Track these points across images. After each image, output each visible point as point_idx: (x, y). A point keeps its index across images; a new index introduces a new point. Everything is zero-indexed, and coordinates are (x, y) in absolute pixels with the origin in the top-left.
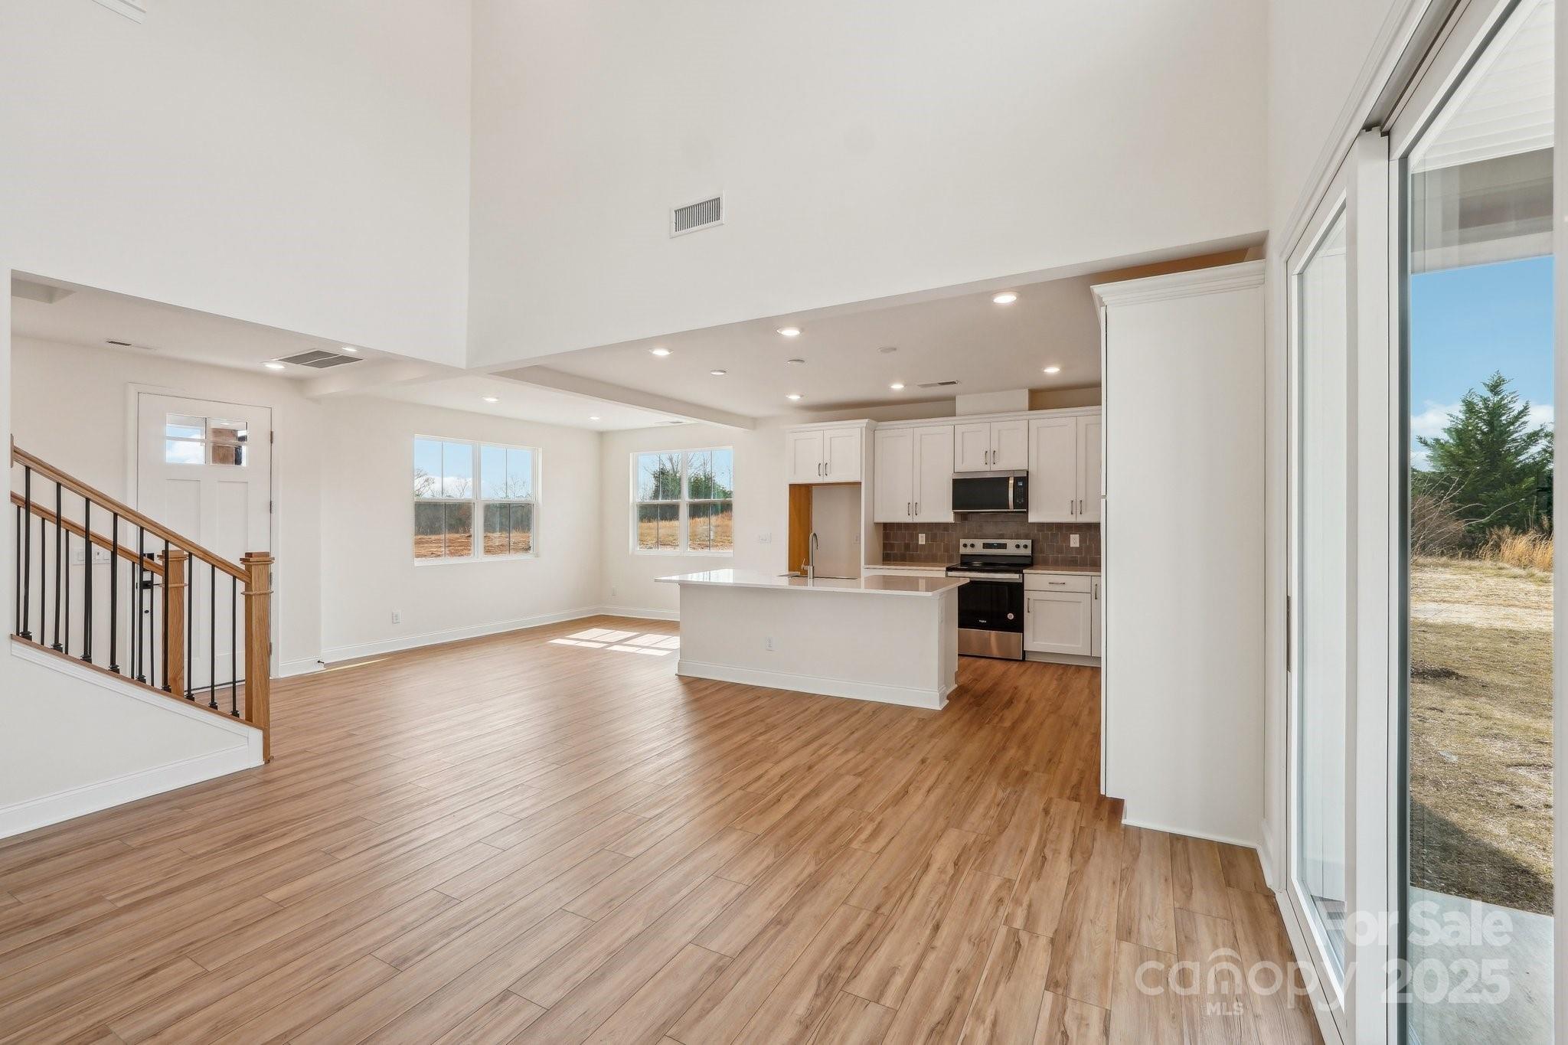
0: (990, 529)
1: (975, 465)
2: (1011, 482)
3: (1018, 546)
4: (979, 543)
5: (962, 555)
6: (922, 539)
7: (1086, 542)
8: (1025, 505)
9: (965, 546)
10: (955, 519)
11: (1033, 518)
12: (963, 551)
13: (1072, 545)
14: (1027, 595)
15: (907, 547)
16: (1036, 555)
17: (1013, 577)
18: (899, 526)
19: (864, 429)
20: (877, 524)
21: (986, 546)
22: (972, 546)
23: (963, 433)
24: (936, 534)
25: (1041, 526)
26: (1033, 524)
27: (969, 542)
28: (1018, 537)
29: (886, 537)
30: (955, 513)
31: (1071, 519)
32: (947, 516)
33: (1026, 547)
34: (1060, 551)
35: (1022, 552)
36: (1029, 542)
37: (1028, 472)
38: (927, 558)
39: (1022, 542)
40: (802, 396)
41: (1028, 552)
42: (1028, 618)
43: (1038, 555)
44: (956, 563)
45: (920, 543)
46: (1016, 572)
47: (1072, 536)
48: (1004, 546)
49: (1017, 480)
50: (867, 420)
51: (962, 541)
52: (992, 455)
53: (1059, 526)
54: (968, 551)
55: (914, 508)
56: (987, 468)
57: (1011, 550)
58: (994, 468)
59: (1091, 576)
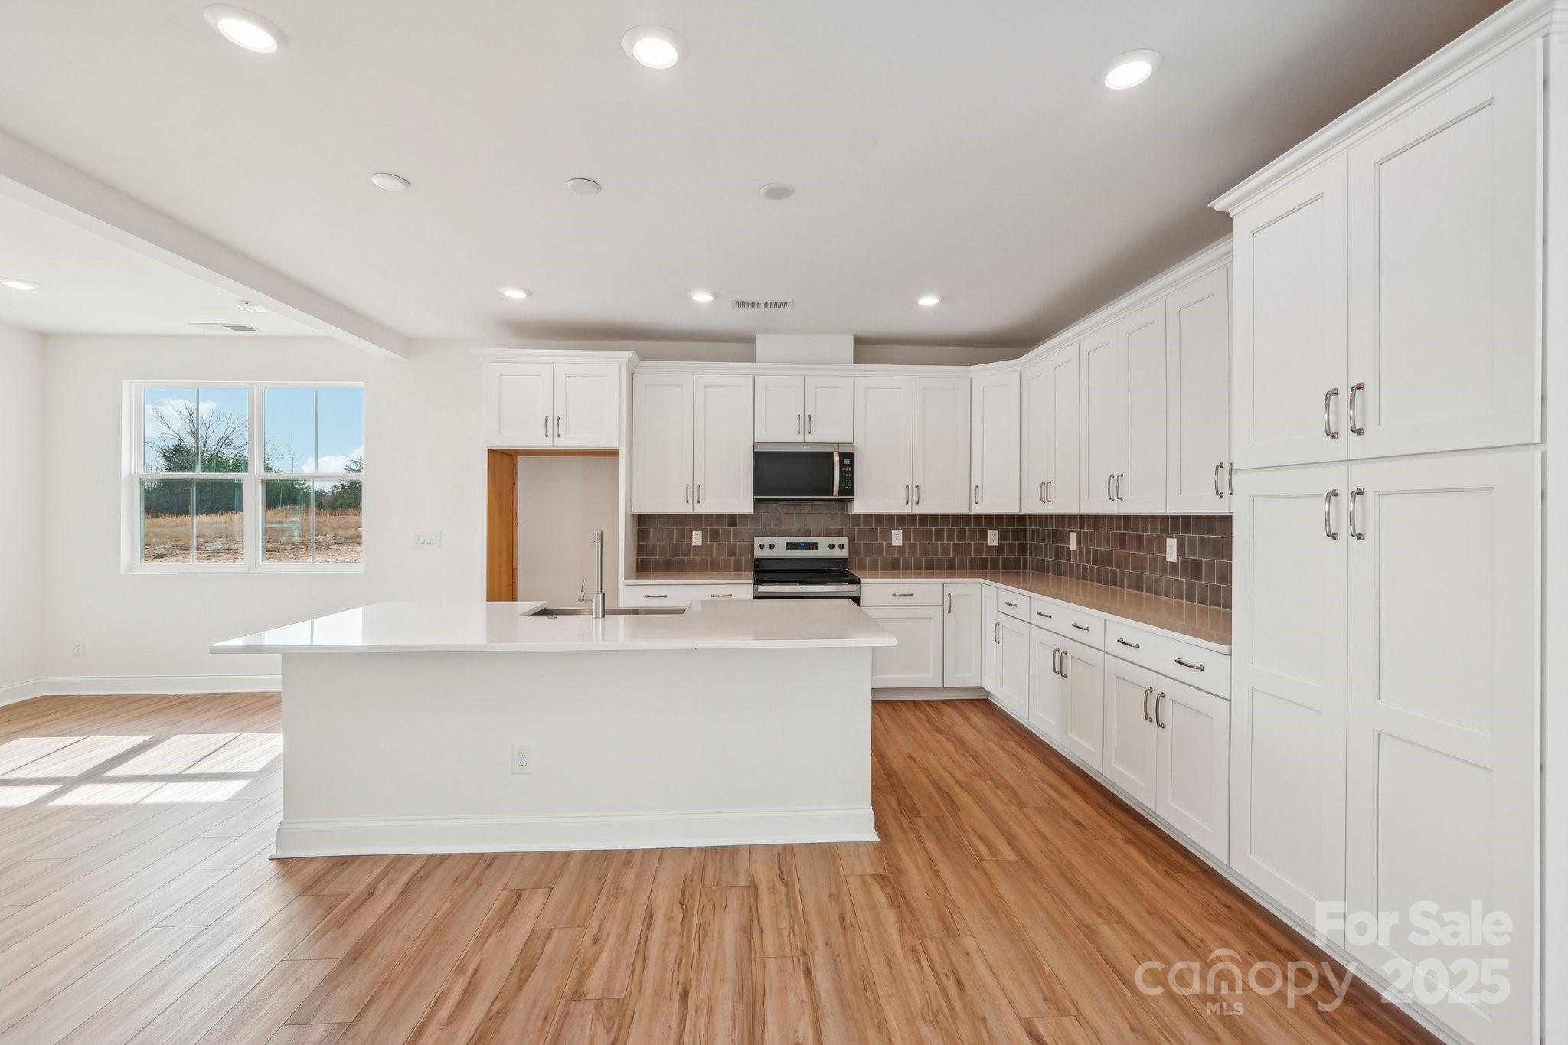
0: (792, 523)
1: (783, 434)
2: (836, 458)
3: (832, 547)
4: (780, 542)
5: (757, 559)
6: (697, 538)
8: (851, 490)
9: (762, 546)
10: (754, 509)
11: (860, 506)
12: (758, 553)
15: (674, 550)
16: (855, 557)
17: (849, 590)
18: (663, 519)
19: (624, 365)
20: (635, 516)
21: (790, 546)
22: (772, 546)
23: (766, 386)
24: (718, 531)
25: (865, 519)
26: (856, 516)
27: (766, 541)
28: (830, 534)
29: (643, 535)
30: (754, 500)
31: (906, 510)
32: (744, 505)
33: (842, 547)
34: (880, 552)
35: (837, 553)
36: (845, 540)
37: (854, 447)
38: (706, 565)
39: (837, 541)
41: (845, 553)
45: (694, 544)
47: (894, 532)
48: (813, 546)
49: (841, 456)
51: (758, 541)
52: (805, 421)
53: (879, 518)
54: (766, 553)
55: (694, 491)
56: (799, 439)
57: (823, 551)
58: (809, 439)
59: (943, 584)
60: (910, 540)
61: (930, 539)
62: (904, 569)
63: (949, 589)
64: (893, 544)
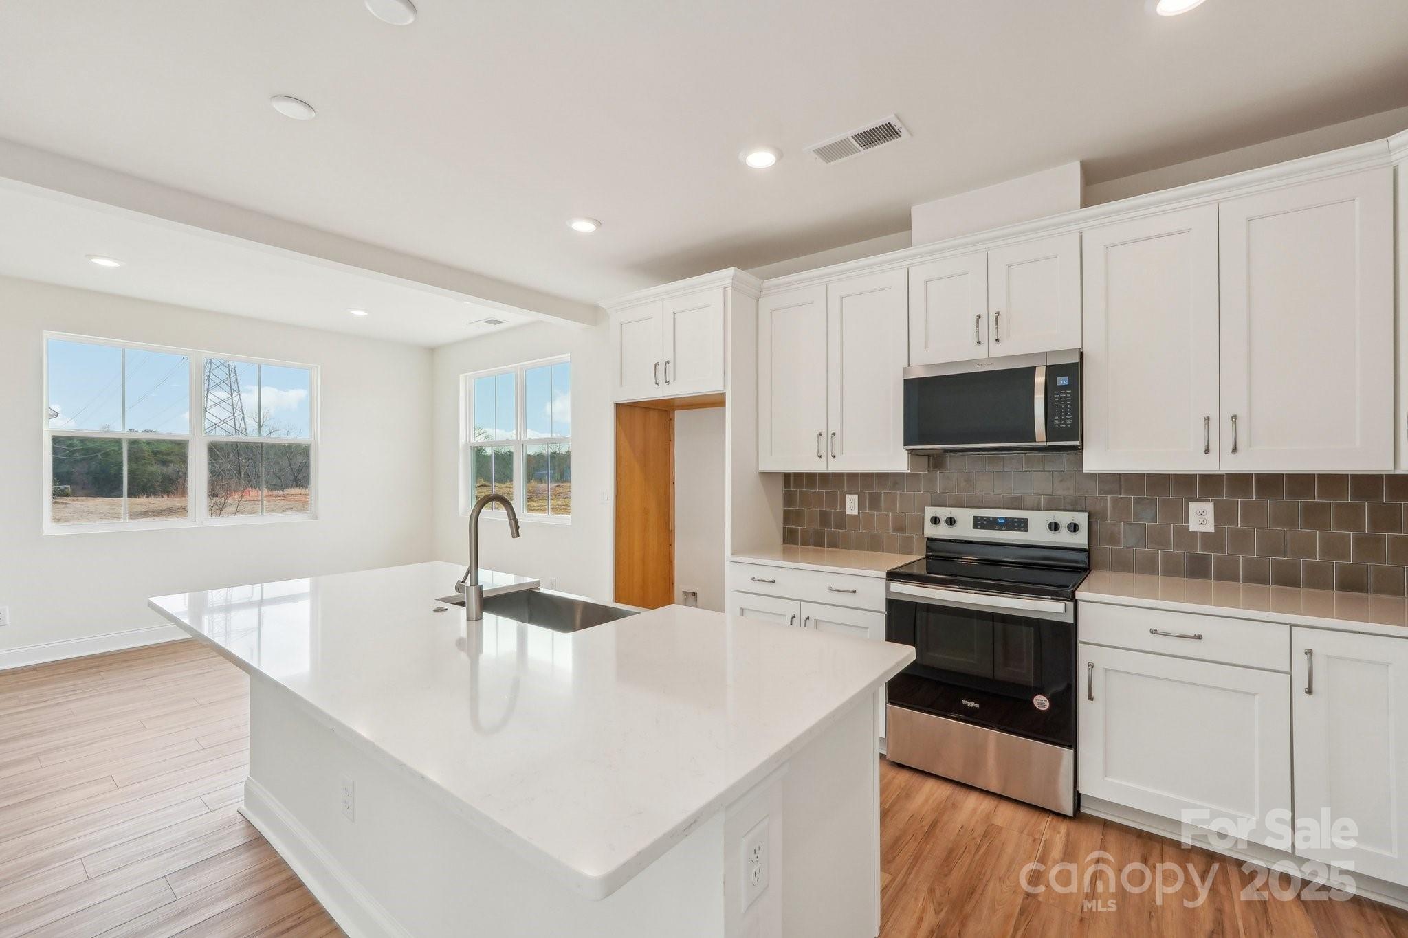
0: (988, 484)
1: (954, 348)
2: (1040, 380)
3: (1055, 527)
4: (965, 516)
5: (928, 539)
6: (852, 505)
7: (1233, 520)
8: (1075, 430)
9: (935, 521)
10: (912, 464)
11: (1094, 461)
12: (930, 531)
13: (1194, 526)
14: (1085, 655)
15: (824, 518)
16: (1099, 546)
17: (1051, 608)
18: (811, 479)
19: (729, 291)
20: (767, 476)
21: (979, 523)
22: (951, 521)
23: (926, 282)
24: (879, 495)
25: (1111, 481)
26: (1092, 476)
27: (943, 513)
28: (1053, 506)
29: (788, 499)
30: (911, 452)
32: (897, 460)
33: (1074, 528)
34: (1160, 539)
35: (1064, 538)
36: (1081, 518)
37: (1082, 355)
38: (864, 543)
39: (1065, 518)
40: (598, 223)
41: (1080, 539)
42: (1088, 715)
43: (1101, 546)
44: (917, 556)
46: (1056, 596)
47: (1193, 507)
48: (1022, 525)
49: (1053, 372)
50: (730, 271)
51: (930, 512)
52: (991, 323)
53: (1158, 482)
54: (942, 531)
55: (828, 441)
56: (980, 353)
57: (1038, 531)
58: (998, 351)
59: (1291, 626)
60: (1234, 521)
61: (1292, 523)
62: (1219, 577)
63: (1304, 639)
64: (1191, 529)
